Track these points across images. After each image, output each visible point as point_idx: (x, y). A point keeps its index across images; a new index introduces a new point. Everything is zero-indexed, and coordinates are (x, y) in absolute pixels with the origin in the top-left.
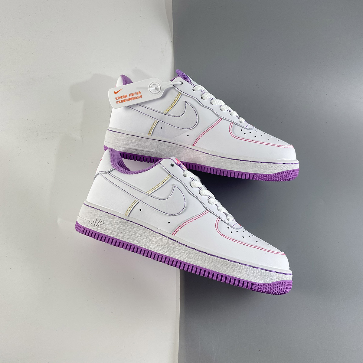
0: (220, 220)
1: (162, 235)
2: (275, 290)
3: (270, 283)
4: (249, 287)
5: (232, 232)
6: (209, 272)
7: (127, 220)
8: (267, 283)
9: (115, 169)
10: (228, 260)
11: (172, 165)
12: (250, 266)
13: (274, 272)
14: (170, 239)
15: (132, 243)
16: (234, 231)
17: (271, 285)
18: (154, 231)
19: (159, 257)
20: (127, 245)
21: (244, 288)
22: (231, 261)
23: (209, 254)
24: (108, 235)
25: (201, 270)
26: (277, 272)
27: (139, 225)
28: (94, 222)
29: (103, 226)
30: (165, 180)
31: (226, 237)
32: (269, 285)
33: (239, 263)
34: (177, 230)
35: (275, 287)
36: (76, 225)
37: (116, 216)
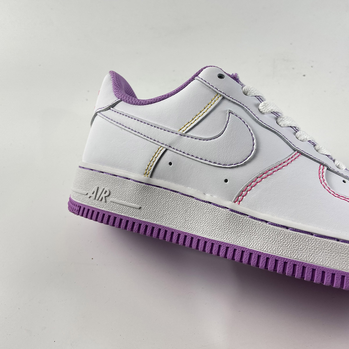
0: (326, 168)
1: (214, 204)
7: (149, 185)
9: (121, 100)
11: (221, 77)
15: (162, 224)
18: (199, 200)
19: (214, 247)
23: (318, 236)
28: (95, 193)
29: (109, 199)
34: (244, 193)
37: (130, 179)
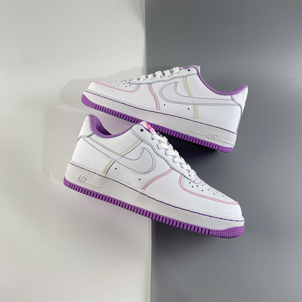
0: (183, 176)
1: (134, 189)
2: (229, 235)
3: (224, 229)
4: (207, 232)
5: (193, 187)
6: (173, 221)
7: (105, 177)
8: (222, 229)
9: (94, 133)
10: (189, 211)
11: (142, 130)
12: (208, 216)
13: (228, 220)
14: (141, 193)
15: (110, 196)
16: (195, 185)
17: (225, 231)
18: (127, 187)
19: (132, 208)
20: (106, 197)
21: (203, 234)
22: (191, 212)
23: (173, 206)
24: (90, 189)
25: (166, 219)
26: (230, 220)
27: (115, 181)
28: (78, 178)
29: (86, 182)
30: (136, 143)
31: (188, 191)
32: (223, 231)
33: (199, 214)
34: (147, 186)
35: (229, 233)
36: (64, 180)
37: (96, 174)
